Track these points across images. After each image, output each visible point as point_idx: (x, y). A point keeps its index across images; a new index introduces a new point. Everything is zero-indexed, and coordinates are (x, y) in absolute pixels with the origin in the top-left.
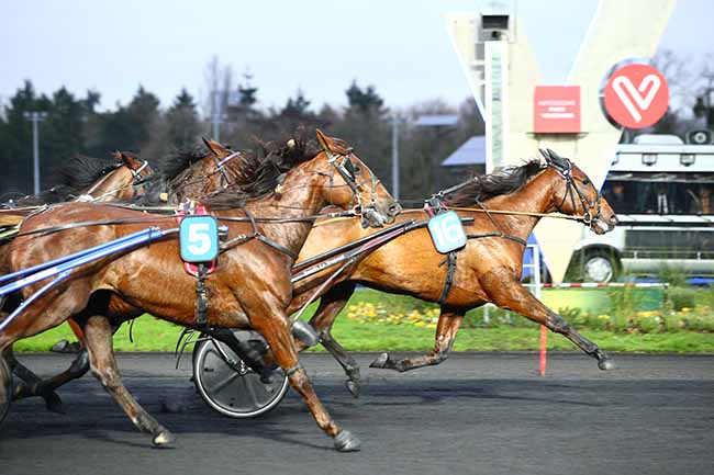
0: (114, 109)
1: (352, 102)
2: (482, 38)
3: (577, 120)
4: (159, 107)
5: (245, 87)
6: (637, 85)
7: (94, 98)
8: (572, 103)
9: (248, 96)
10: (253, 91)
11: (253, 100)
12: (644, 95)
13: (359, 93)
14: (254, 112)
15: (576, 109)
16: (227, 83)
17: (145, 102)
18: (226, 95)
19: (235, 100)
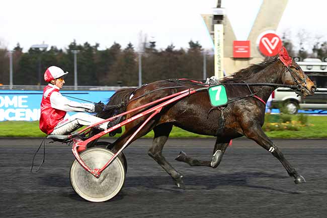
0: (105, 49)
1: (191, 46)
2: (214, 23)
3: (249, 53)
4: (121, 48)
5: (152, 41)
6: (270, 40)
7: (97, 45)
8: (247, 47)
9: (153, 44)
10: (154, 42)
11: (154, 46)
12: (273, 44)
13: (193, 43)
14: (155, 50)
15: (248, 49)
16: (146, 39)
17: (116, 47)
18: (145, 44)
19: (148, 46)
